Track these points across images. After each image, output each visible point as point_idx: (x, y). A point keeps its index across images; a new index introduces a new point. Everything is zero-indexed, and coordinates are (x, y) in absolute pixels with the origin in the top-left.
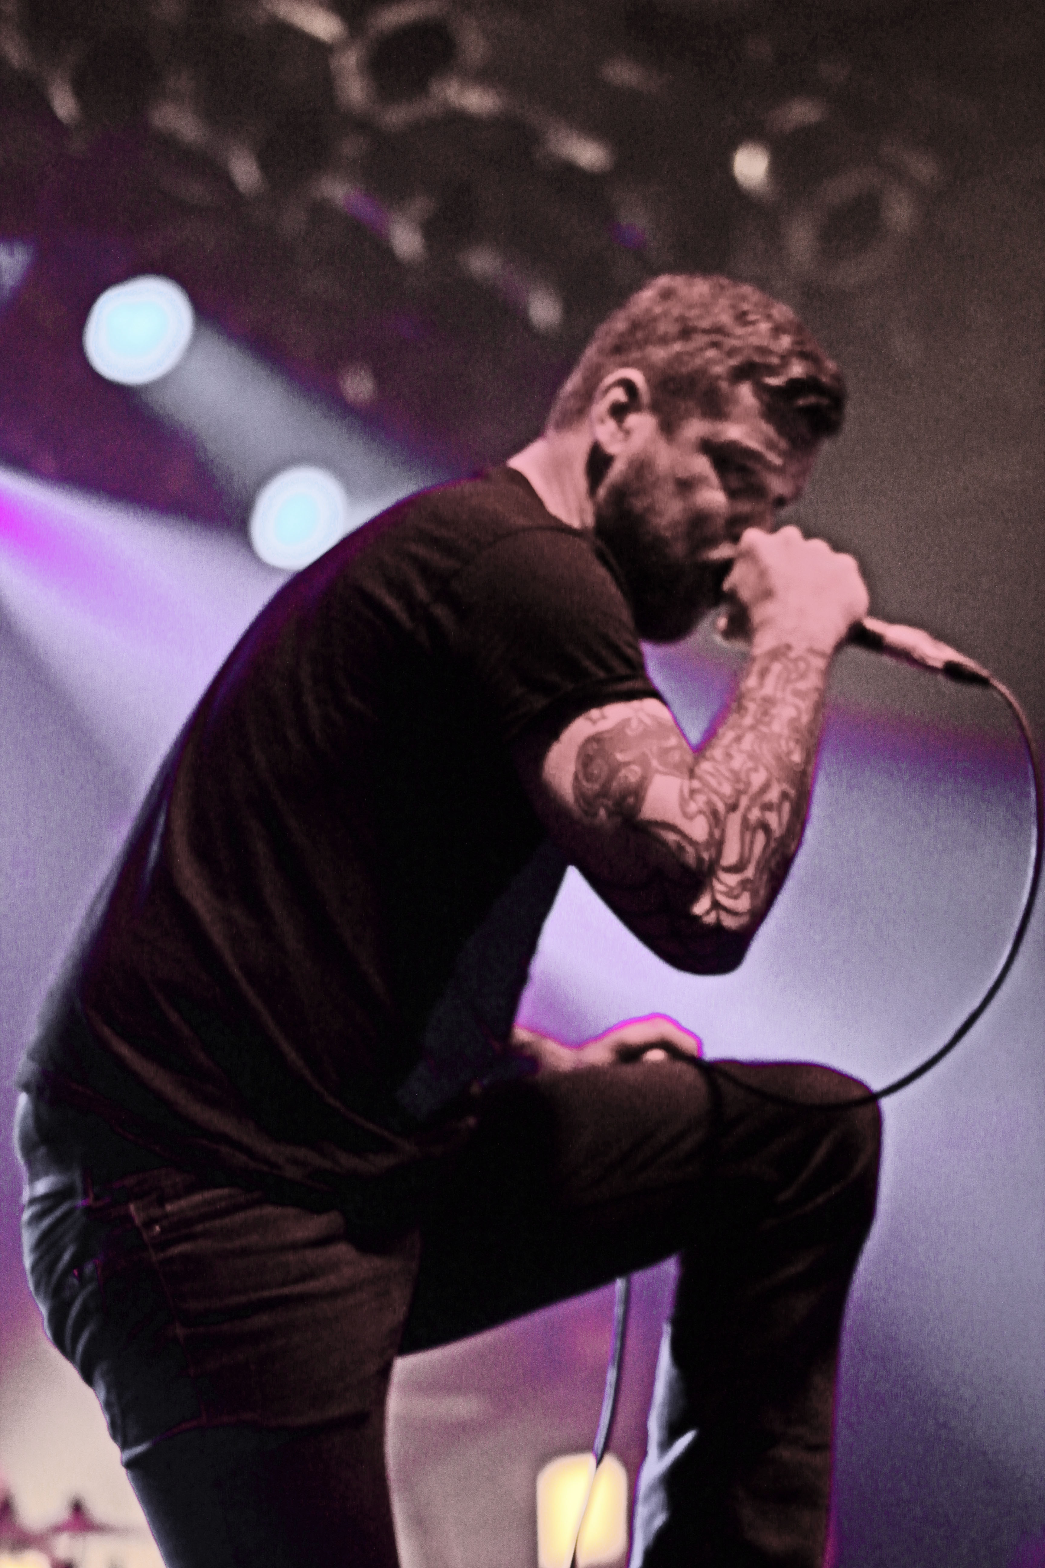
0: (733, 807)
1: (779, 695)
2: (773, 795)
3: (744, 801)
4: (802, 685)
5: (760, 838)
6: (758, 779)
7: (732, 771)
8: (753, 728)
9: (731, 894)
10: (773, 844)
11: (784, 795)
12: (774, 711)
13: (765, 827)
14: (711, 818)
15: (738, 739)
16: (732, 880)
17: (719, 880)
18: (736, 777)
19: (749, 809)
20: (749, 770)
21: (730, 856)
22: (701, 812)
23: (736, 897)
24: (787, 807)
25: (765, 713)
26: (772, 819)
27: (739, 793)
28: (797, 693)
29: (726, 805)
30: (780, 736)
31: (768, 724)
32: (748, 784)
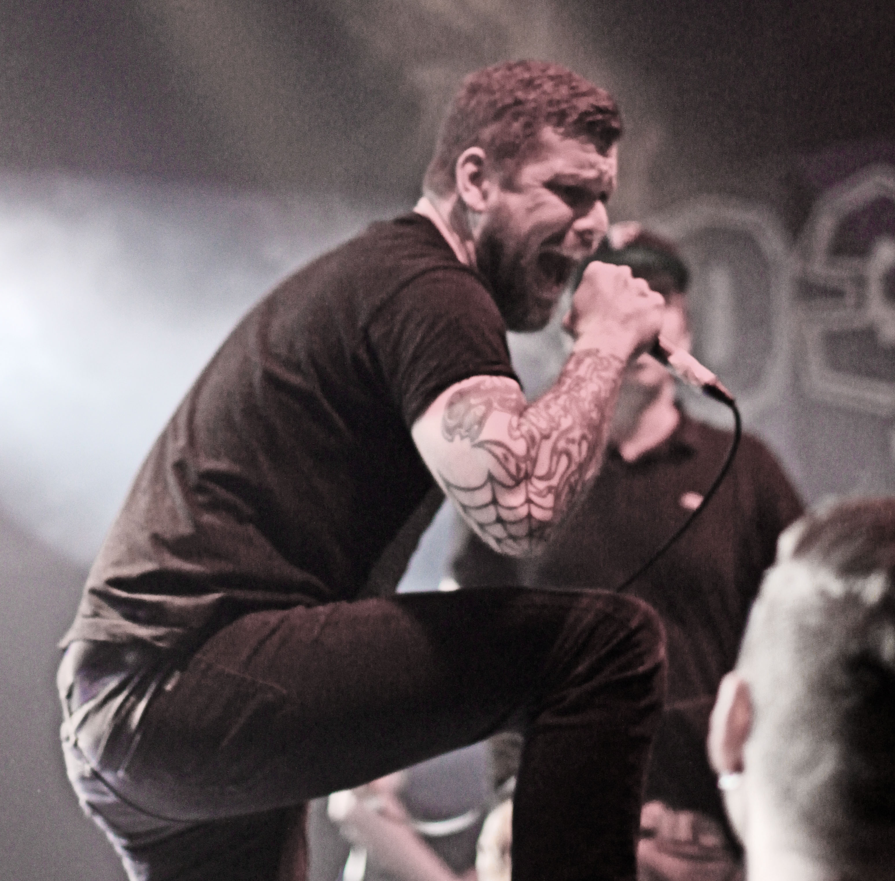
0: (546, 437)
1: (588, 376)
2: (576, 434)
3: (555, 435)
4: (605, 374)
5: (564, 460)
6: (566, 423)
7: (549, 415)
8: (568, 392)
9: (540, 494)
10: (573, 467)
11: (584, 437)
12: (583, 385)
13: (569, 455)
14: (530, 442)
15: (557, 398)
16: (541, 485)
17: (532, 484)
18: (552, 419)
19: (558, 440)
20: (560, 417)
21: (541, 469)
22: (522, 436)
23: (544, 497)
24: (585, 446)
25: (577, 384)
26: (574, 449)
27: (552, 429)
28: (600, 378)
29: (541, 434)
30: (584, 400)
31: (578, 391)
32: (559, 425)
